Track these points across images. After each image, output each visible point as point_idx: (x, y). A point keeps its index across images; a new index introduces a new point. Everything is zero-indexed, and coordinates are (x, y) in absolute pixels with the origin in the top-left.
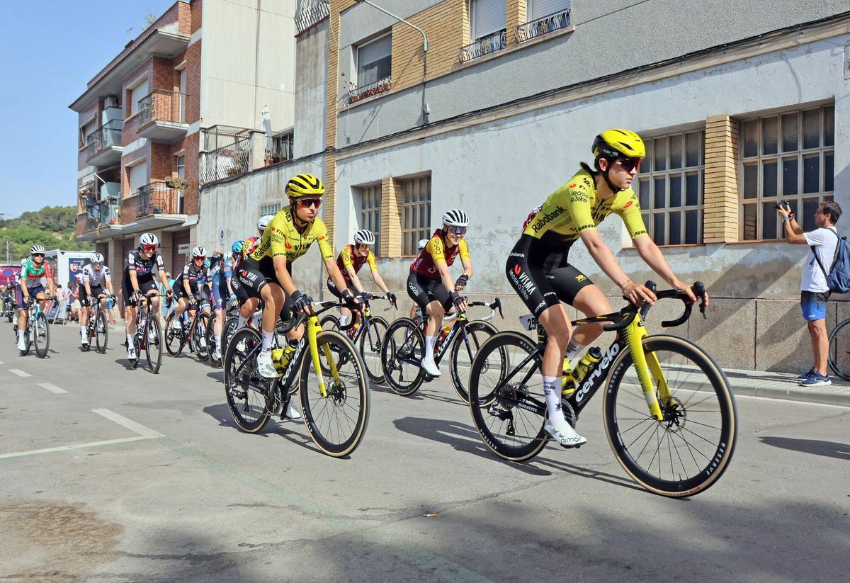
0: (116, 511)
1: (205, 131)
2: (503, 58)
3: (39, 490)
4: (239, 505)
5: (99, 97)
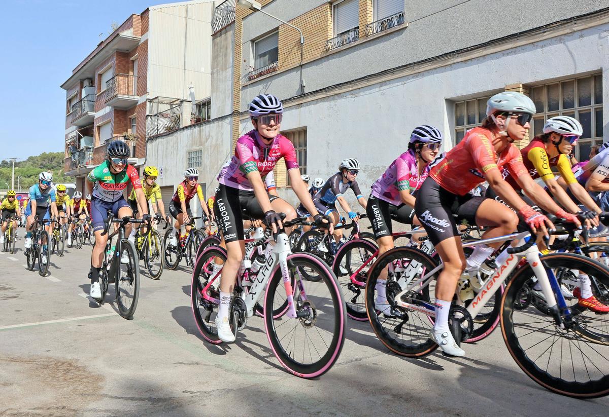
0: (99, 366)
1: (150, 101)
2: (357, 47)
3: (48, 350)
4: (181, 363)
5: (81, 80)
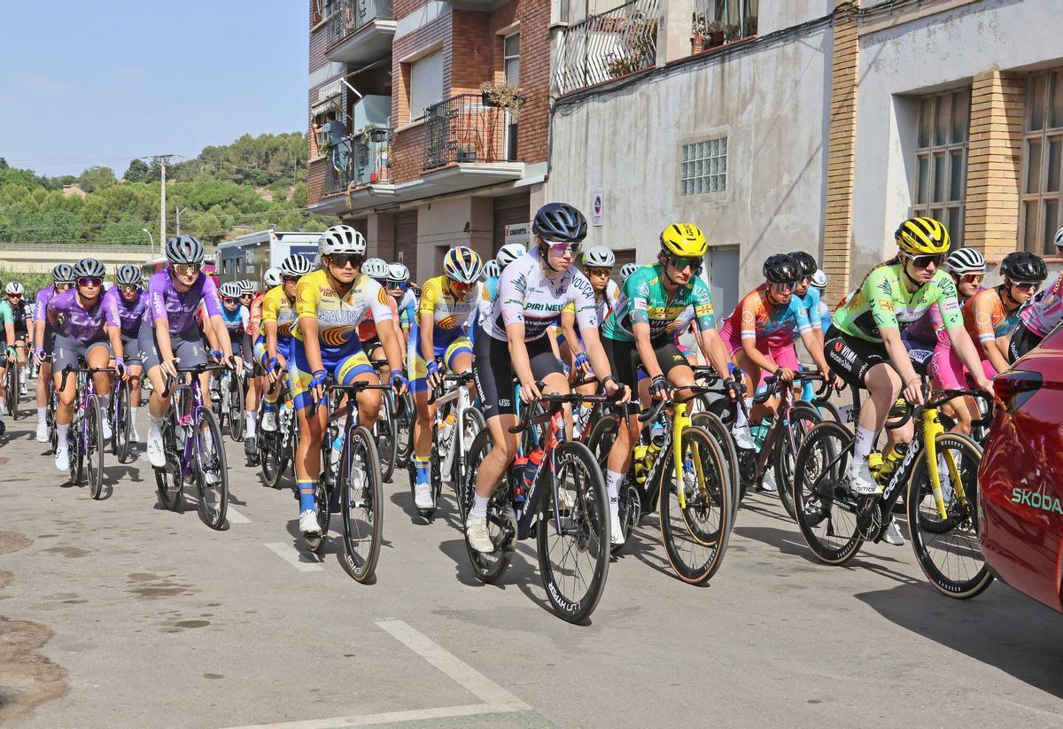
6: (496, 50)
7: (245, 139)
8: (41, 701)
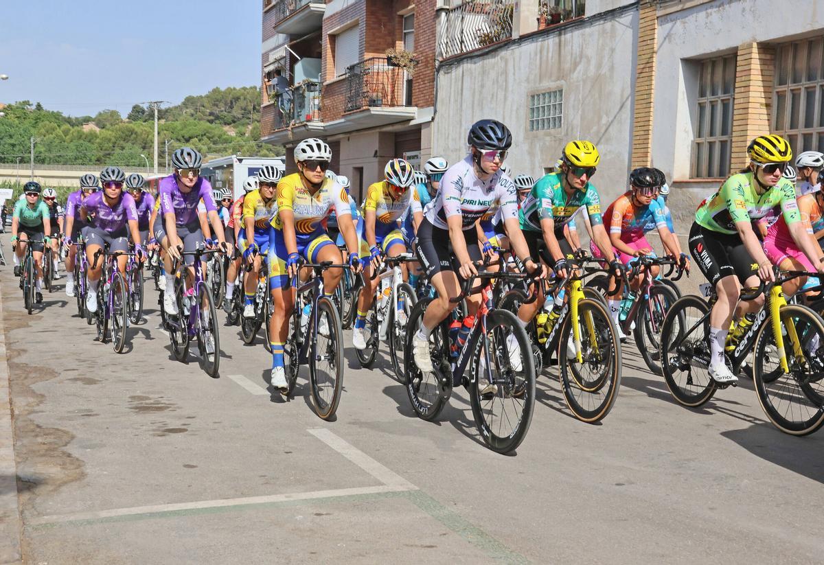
6: (397, 26)
7: (216, 91)
8: (65, 483)
